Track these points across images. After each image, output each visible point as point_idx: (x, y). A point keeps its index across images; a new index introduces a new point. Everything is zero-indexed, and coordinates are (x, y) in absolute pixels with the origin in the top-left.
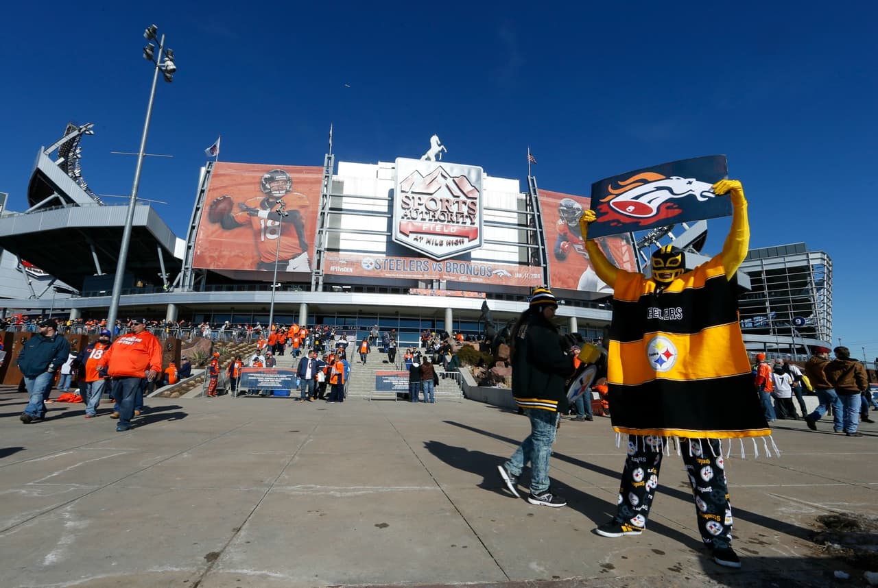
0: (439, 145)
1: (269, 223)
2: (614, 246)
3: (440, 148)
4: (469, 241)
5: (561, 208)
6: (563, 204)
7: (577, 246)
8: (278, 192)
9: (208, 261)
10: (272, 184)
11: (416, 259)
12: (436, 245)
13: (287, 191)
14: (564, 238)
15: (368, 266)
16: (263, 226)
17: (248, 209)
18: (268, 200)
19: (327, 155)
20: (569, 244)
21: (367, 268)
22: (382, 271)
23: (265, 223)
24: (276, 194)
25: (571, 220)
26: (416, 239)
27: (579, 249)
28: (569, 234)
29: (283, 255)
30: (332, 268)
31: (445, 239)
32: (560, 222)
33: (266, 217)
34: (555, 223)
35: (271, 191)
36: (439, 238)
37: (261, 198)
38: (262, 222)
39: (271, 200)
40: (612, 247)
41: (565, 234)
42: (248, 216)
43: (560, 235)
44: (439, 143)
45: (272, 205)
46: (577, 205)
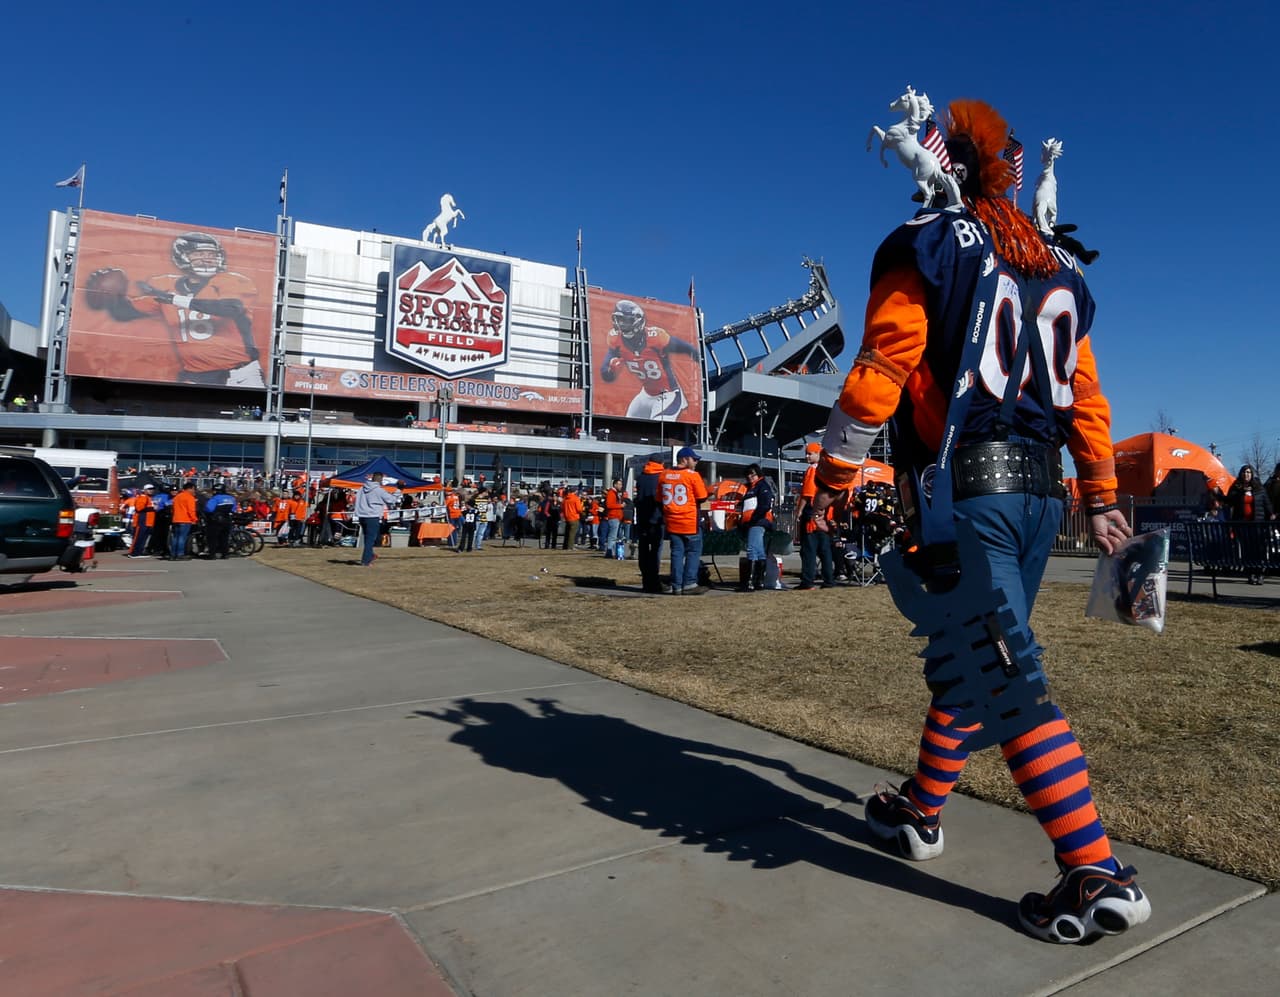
0: (454, 209)
1: (193, 315)
2: (678, 364)
3: (455, 214)
4: (491, 356)
5: (616, 313)
6: (620, 309)
7: (630, 364)
8: (203, 270)
9: (94, 366)
10: (193, 257)
11: (418, 377)
12: (447, 359)
13: (219, 269)
14: (615, 353)
15: (350, 383)
16: (183, 319)
17: (154, 292)
18: (187, 281)
19: (280, 217)
20: (621, 361)
21: (348, 385)
22: (370, 390)
23: (187, 316)
24: (201, 272)
25: (626, 332)
26: (419, 351)
27: (634, 368)
28: (621, 349)
29: (220, 363)
30: (298, 384)
31: (459, 353)
32: (613, 333)
33: (187, 306)
34: (606, 335)
35: (191, 268)
36: (450, 352)
37: (175, 277)
38: (181, 312)
39: (193, 281)
40: (675, 365)
41: (618, 348)
42: (156, 303)
43: (611, 349)
44: (454, 204)
45: (195, 289)
46: (637, 310)
